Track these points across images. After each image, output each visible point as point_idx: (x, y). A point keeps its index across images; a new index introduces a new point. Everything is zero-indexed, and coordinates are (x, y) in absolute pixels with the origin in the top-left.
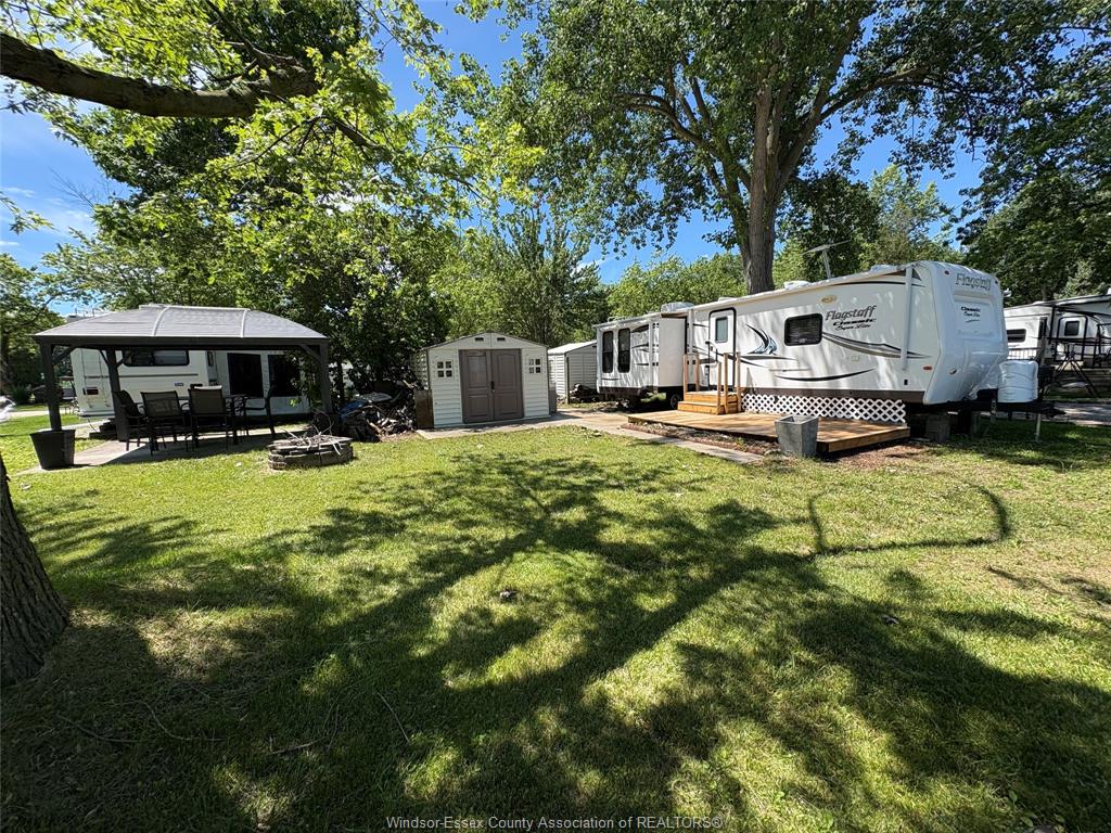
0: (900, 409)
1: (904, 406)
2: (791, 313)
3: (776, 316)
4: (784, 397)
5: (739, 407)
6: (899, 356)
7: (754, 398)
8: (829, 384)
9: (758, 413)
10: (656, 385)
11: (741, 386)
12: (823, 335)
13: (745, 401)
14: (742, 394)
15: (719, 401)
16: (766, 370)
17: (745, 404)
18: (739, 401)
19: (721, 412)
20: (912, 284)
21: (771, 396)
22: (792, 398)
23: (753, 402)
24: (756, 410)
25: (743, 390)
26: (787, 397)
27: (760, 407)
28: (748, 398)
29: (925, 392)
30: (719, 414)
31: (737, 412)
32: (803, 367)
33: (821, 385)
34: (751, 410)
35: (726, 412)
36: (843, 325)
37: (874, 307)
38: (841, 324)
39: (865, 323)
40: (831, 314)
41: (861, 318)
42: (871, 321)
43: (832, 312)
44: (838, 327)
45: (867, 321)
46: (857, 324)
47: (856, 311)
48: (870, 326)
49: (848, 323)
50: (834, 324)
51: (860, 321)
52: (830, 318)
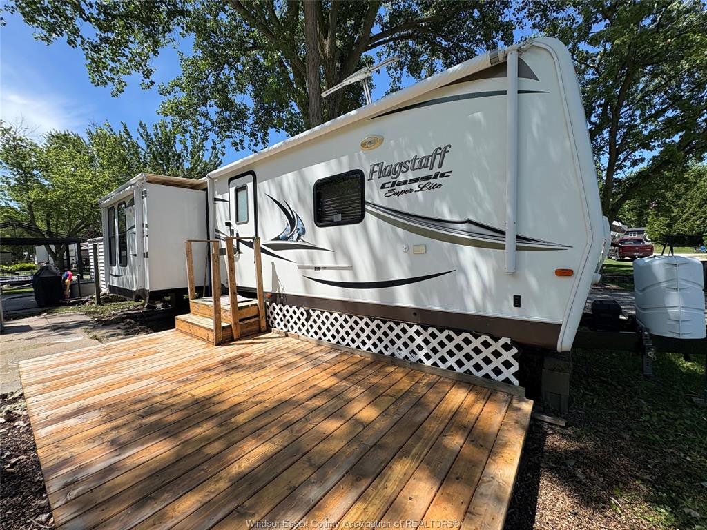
0: (508, 355)
1: (515, 351)
2: (321, 171)
3: (303, 178)
4: (318, 312)
5: (263, 323)
6: (502, 247)
7: (281, 310)
8: (381, 296)
9: (287, 336)
10: (148, 288)
11: (265, 290)
12: (367, 207)
13: (272, 313)
14: (268, 303)
15: (218, 321)
16: (295, 266)
17: (272, 319)
18: (262, 314)
19: (225, 337)
20: (519, 92)
21: (302, 309)
22: (329, 315)
23: (281, 316)
24: (285, 330)
25: (267, 296)
26: (322, 312)
27: (289, 326)
28: (274, 309)
29: (561, 325)
30: (219, 344)
31: (260, 332)
32: (342, 263)
33: (368, 296)
34: (279, 328)
35: (235, 337)
36: (396, 187)
37: (446, 147)
38: (393, 186)
39: (433, 181)
40: (376, 168)
41: (425, 172)
42: (443, 175)
43: (378, 165)
44: (390, 191)
45: (435, 177)
46: (419, 183)
47: (416, 158)
48: (440, 185)
49: (405, 182)
50: (383, 187)
51: (424, 179)
52: (375, 175)
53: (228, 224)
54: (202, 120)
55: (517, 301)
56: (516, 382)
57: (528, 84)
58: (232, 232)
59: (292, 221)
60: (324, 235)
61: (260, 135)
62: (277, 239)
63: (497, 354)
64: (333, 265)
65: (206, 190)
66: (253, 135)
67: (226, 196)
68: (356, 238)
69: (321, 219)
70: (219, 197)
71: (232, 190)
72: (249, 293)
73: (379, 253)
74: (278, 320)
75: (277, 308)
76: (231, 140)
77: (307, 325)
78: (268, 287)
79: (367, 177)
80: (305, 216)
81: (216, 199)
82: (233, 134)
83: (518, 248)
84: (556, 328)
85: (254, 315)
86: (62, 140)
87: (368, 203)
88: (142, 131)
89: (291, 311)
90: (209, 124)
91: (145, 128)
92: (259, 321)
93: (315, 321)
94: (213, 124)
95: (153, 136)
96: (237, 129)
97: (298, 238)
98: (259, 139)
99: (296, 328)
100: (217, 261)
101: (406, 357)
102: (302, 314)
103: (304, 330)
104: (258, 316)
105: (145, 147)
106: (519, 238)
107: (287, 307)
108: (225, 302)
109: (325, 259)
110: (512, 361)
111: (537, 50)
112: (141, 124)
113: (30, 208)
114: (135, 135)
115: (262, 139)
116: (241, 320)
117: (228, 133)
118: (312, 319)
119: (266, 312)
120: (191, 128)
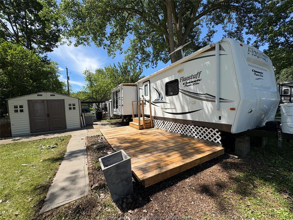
0: (218, 135)
1: (220, 133)
2: (167, 80)
3: (162, 82)
4: (166, 122)
5: (152, 125)
6: (215, 101)
7: (157, 121)
8: (183, 117)
9: (158, 129)
10: (123, 114)
11: (152, 115)
12: (179, 90)
13: (154, 122)
14: (153, 119)
15: (140, 123)
16: (160, 108)
17: (154, 124)
18: (152, 122)
19: (141, 128)
20: (220, 55)
21: (162, 121)
22: (169, 123)
23: (157, 123)
24: (158, 127)
25: (153, 117)
26: (168, 122)
27: (159, 126)
28: (155, 121)
29: (232, 125)
30: (140, 129)
31: (151, 128)
32: (173, 107)
33: (180, 117)
34: (156, 127)
35: (144, 128)
36: (187, 84)
37: (200, 72)
38: (186, 84)
39: (197, 82)
40: (182, 79)
41: (195, 79)
42: (199, 80)
43: (182, 77)
44: (185, 85)
45: (198, 81)
46: (193, 83)
47: (192, 75)
48: (199, 83)
49: (189, 83)
50: (184, 84)
51: (195, 81)
52: (182, 80)
53: (143, 96)
54: (136, 60)
55: (220, 118)
56: (220, 143)
57: (222, 52)
58: (144, 98)
59: (159, 95)
60: (168, 99)
61: (155, 62)
62: (156, 100)
63: (215, 134)
64: (170, 108)
65: (137, 86)
66: (152, 62)
67: (142, 88)
68: (176, 100)
69: (167, 94)
70: (140, 88)
71: (144, 86)
72: (148, 116)
73: (182, 104)
74: (156, 124)
75: (156, 121)
76: (145, 65)
77: (164, 126)
78: (153, 115)
79: (179, 81)
80: (163, 93)
81: (140, 89)
82: (146, 63)
83: (220, 102)
84: (231, 126)
85: (149, 122)
86: (99, 71)
87: (180, 89)
88: (119, 65)
89: (159, 121)
90: (138, 60)
91: (119, 64)
92: (151, 124)
93: (166, 125)
94: (139, 61)
95: (122, 66)
96: (147, 60)
97: (161, 100)
98: (154, 63)
99: (161, 127)
100: (140, 107)
101: (190, 135)
102: (162, 122)
103: (163, 127)
104: (150, 123)
105: (119, 70)
106: (220, 99)
107: (158, 120)
108: (142, 119)
109: (168, 106)
110: (219, 136)
111: (224, 42)
112: (119, 63)
113: (92, 92)
114: (117, 66)
115: (155, 63)
116: (146, 124)
117: (144, 62)
118: (165, 124)
119: (153, 122)
120: (133, 63)
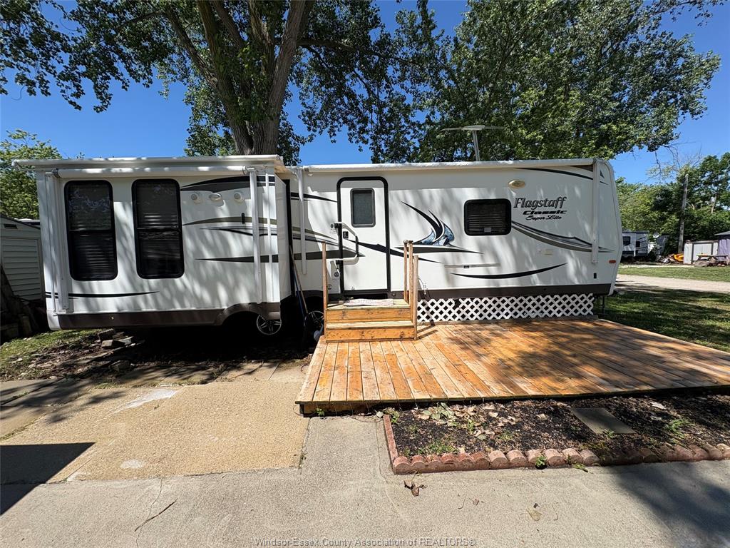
1: (593, 299)
2: (471, 194)
3: (451, 197)
9: (433, 325)
21: (450, 300)
33: (511, 283)
36: (534, 215)
37: (564, 198)
38: (532, 214)
39: (557, 215)
41: (552, 209)
42: (562, 212)
43: (521, 199)
44: (529, 217)
45: (558, 213)
46: (548, 214)
47: (547, 200)
48: (561, 217)
49: (540, 213)
50: (525, 213)
52: (519, 205)
53: (338, 226)
55: (595, 276)
56: (592, 314)
58: (344, 234)
62: (419, 243)
63: (585, 302)
65: (287, 182)
67: (331, 196)
68: (503, 245)
71: (346, 191)
77: (454, 312)
79: (513, 205)
81: (309, 196)
83: (598, 252)
84: (608, 286)
87: (514, 222)
89: (437, 303)
93: (463, 307)
97: (446, 243)
101: (537, 316)
102: (450, 304)
106: (599, 248)
107: (433, 300)
109: (473, 259)
110: (592, 304)
118: (460, 306)
